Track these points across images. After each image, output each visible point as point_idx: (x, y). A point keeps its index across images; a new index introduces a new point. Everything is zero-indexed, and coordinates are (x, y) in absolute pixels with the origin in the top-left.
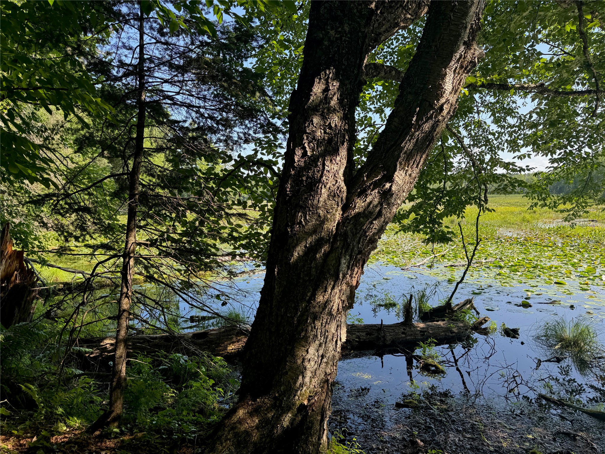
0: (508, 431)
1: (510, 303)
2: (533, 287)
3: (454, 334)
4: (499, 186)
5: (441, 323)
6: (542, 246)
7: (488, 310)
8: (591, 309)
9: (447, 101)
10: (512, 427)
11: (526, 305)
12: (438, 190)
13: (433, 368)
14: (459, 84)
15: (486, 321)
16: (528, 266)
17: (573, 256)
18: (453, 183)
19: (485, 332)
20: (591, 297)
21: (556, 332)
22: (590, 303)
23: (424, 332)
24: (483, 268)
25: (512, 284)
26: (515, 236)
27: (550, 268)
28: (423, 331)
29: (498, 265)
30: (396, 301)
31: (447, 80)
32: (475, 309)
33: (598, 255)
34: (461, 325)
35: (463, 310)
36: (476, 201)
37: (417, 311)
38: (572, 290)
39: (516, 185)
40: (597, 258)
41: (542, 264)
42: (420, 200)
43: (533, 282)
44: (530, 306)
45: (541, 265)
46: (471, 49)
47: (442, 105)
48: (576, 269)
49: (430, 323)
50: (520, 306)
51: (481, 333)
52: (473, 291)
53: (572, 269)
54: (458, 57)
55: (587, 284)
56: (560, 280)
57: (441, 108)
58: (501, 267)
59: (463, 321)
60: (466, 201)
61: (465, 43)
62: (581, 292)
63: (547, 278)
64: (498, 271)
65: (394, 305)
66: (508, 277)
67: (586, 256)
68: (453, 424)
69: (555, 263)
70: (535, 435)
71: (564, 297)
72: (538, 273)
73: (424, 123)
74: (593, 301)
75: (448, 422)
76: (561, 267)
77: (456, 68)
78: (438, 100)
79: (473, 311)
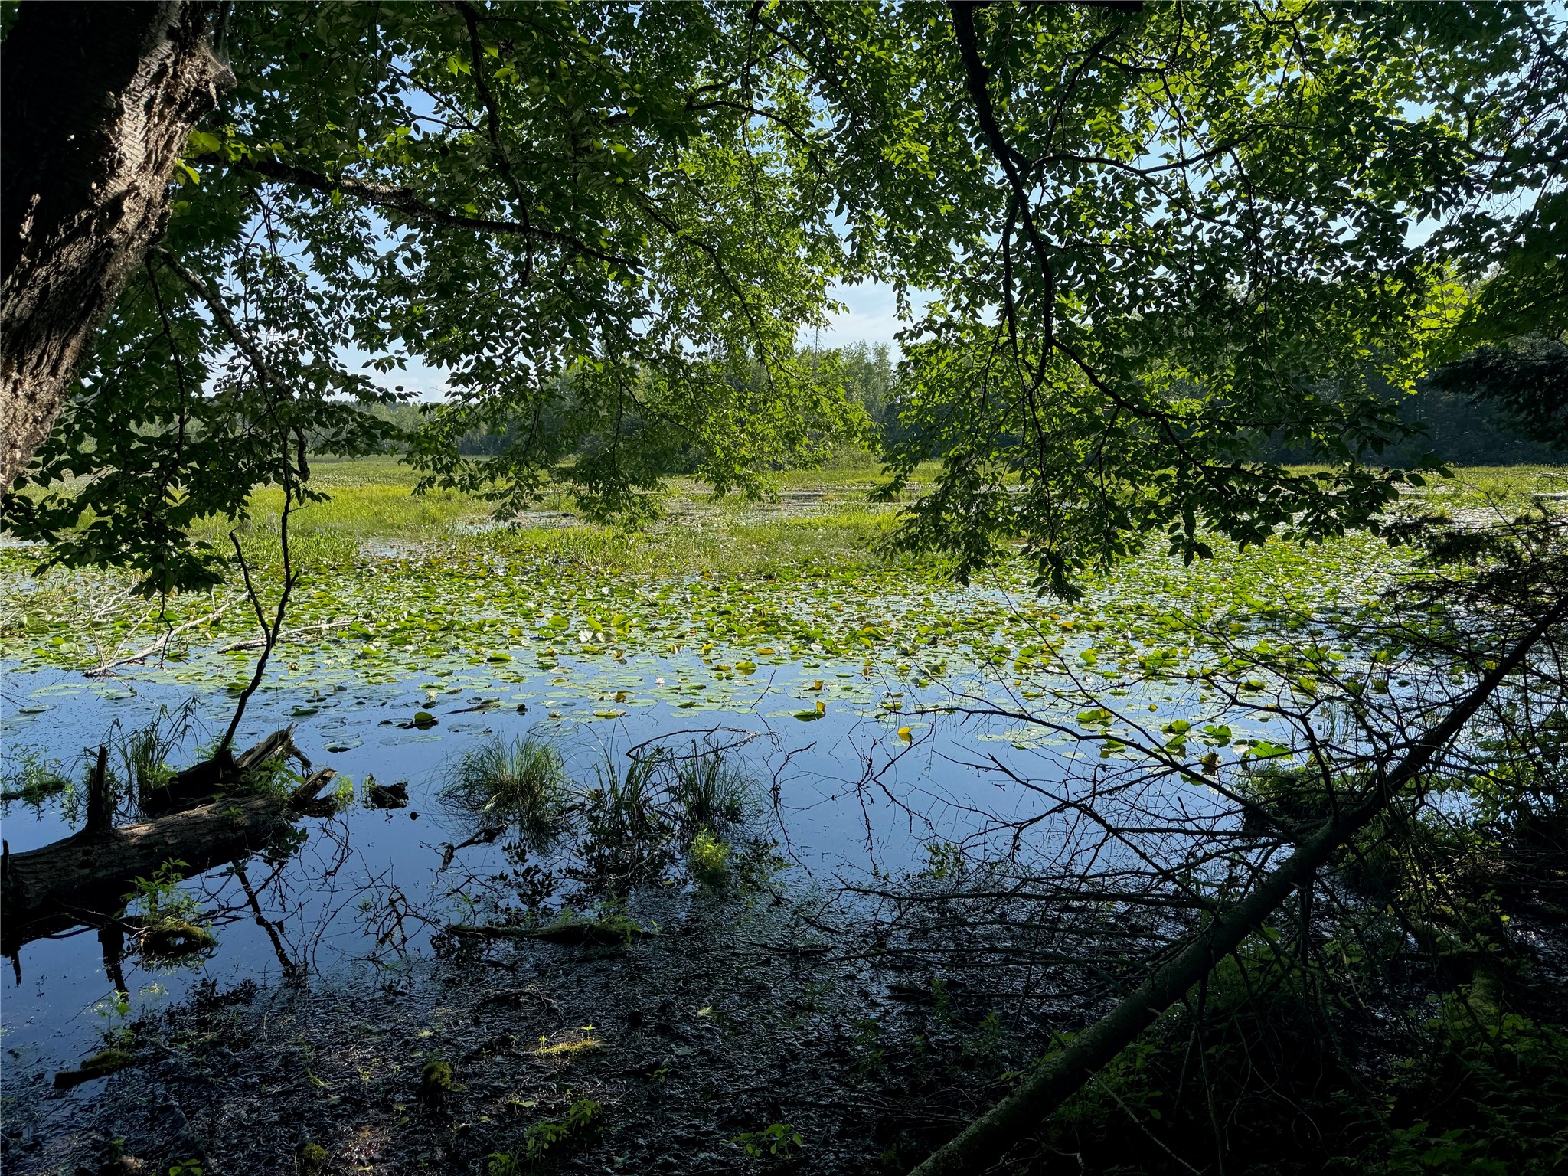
0: (375, 1039)
1: (387, 722)
2: (443, 675)
3: (240, 833)
4: (335, 435)
5: (202, 811)
6: (462, 578)
7: (334, 750)
8: (558, 707)
9: (132, 189)
10: (384, 1026)
11: (425, 723)
12: (164, 441)
13: (181, 941)
14: (167, 146)
15: (326, 780)
16: (431, 627)
17: (527, 596)
18: (207, 425)
19: (327, 808)
20: (559, 680)
21: (486, 774)
22: (555, 695)
23: (150, 846)
24: (324, 643)
25: (393, 675)
26: (404, 556)
27: (481, 626)
28: (146, 842)
29: (359, 631)
30: (64, 773)
31: (126, 130)
32: (298, 754)
33: (573, 588)
34: (261, 803)
35: (264, 764)
36: (277, 474)
37: (135, 791)
38: (523, 671)
39: (378, 432)
40: (572, 596)
41: (463, 619)
42: (110, 470)
43: (441, 665)
44: (435, 723)
45: (459, 623)
46: (192, 55)
47: (119, 199)
48: (532, 624)
49: (170, 818)
50: (411, 726)
51: (313, 814)
52: (296, 708)
53: (524, 624)
54: (155, 68)
55: (551, 654)
56: (501, 652)
57: (115, 207)
58: (368, 638)
59: (263, 795)
60: (250, 471)
61: (172, 34)
62: (541, 673)
63: (472, 652)
64: (360, 647)
65: (58, 786)
66: (385, 660)
67: (551, 592)
68: (235, 1075)
69: (491, 614)
70: (436, 1025)
71: (507, 689)
72: (454, 641)
73: (63, 243)
74: (562, 689)
75: (219, 1074)
76: (503, 623)
77: (152, 99)
78: (102, 184)
79: (294, 759)
